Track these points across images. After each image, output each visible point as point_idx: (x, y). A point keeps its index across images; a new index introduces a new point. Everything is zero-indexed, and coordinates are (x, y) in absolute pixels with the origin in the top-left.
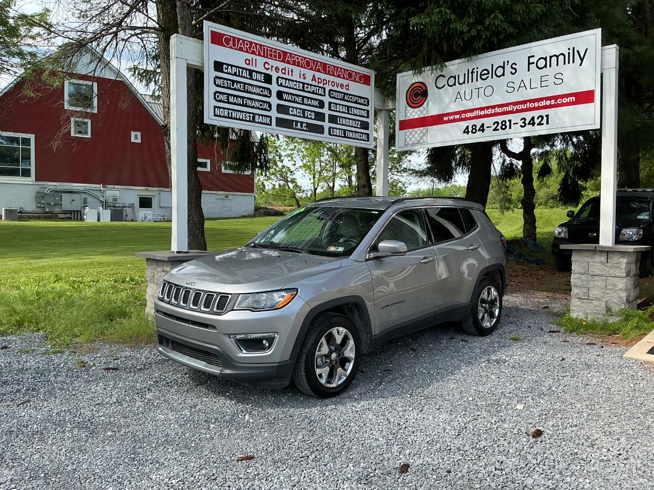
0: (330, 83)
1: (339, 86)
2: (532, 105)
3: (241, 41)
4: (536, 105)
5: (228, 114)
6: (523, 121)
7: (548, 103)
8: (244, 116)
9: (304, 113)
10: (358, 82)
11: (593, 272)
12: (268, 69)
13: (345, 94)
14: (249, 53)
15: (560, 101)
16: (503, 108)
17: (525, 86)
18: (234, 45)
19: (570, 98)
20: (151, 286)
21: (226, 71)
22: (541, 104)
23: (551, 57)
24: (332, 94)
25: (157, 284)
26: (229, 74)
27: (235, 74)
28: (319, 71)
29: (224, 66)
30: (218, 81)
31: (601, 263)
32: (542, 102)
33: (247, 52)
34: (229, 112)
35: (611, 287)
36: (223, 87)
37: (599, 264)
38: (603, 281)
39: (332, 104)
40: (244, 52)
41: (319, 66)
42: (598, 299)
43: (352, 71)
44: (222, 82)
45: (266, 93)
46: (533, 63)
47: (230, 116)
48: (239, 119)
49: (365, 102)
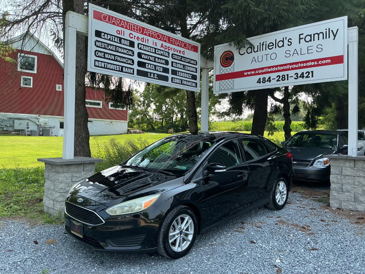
0: (173, 49)
1: (178, 51)
2: (302, 65)
3: (114, 18)
4: (305, 64)
5: (105, 65)
6: (296, 75)
7: (313, 63)
8: (115, 68)
9: (155, 68)
10: (190, 50)
11: (345, 173)
12: (132, 38)
13: (182, 57)
14: (120, 27)
15: (320, 62)
16: (283, 67)
17: (297, 53)
18: (109, 20)
19: (328, 60)
20: (47, 182)
21: (103, 37)
22: (308, 64)
23: (314, 35)
24: (174, 56)
25: (51, 180)
26: (106, 39)
27: (110, 40)
28: (165, 41)
29: (102, 34)
30: (97, 44)
31: (351, 167)
32: (309, 63)
33: (118, 25)
34: (105, 64)
35: (357, 184)
36: (102, 48)
37: (349, 168)
38: (351, 179)
39: (174, 63)
40: (116, 25)
41: (165, 38)
42: (348, 192)
43: (186, 43)
44: (100, 44)
45: (130, 53)
46: (303, 38)
47: (106, 67)
48: (112, 69)
49: (194, 62)
